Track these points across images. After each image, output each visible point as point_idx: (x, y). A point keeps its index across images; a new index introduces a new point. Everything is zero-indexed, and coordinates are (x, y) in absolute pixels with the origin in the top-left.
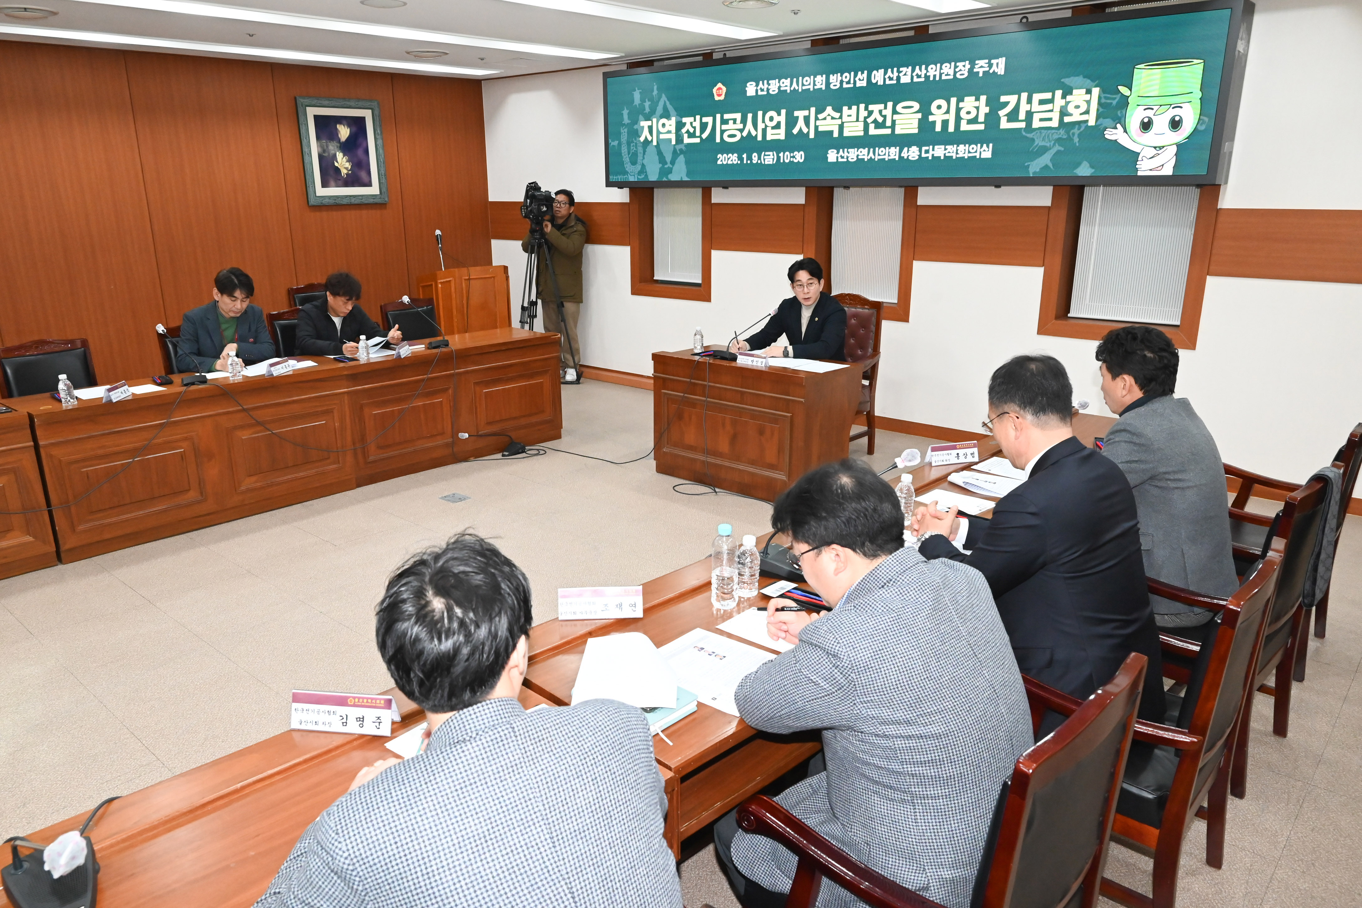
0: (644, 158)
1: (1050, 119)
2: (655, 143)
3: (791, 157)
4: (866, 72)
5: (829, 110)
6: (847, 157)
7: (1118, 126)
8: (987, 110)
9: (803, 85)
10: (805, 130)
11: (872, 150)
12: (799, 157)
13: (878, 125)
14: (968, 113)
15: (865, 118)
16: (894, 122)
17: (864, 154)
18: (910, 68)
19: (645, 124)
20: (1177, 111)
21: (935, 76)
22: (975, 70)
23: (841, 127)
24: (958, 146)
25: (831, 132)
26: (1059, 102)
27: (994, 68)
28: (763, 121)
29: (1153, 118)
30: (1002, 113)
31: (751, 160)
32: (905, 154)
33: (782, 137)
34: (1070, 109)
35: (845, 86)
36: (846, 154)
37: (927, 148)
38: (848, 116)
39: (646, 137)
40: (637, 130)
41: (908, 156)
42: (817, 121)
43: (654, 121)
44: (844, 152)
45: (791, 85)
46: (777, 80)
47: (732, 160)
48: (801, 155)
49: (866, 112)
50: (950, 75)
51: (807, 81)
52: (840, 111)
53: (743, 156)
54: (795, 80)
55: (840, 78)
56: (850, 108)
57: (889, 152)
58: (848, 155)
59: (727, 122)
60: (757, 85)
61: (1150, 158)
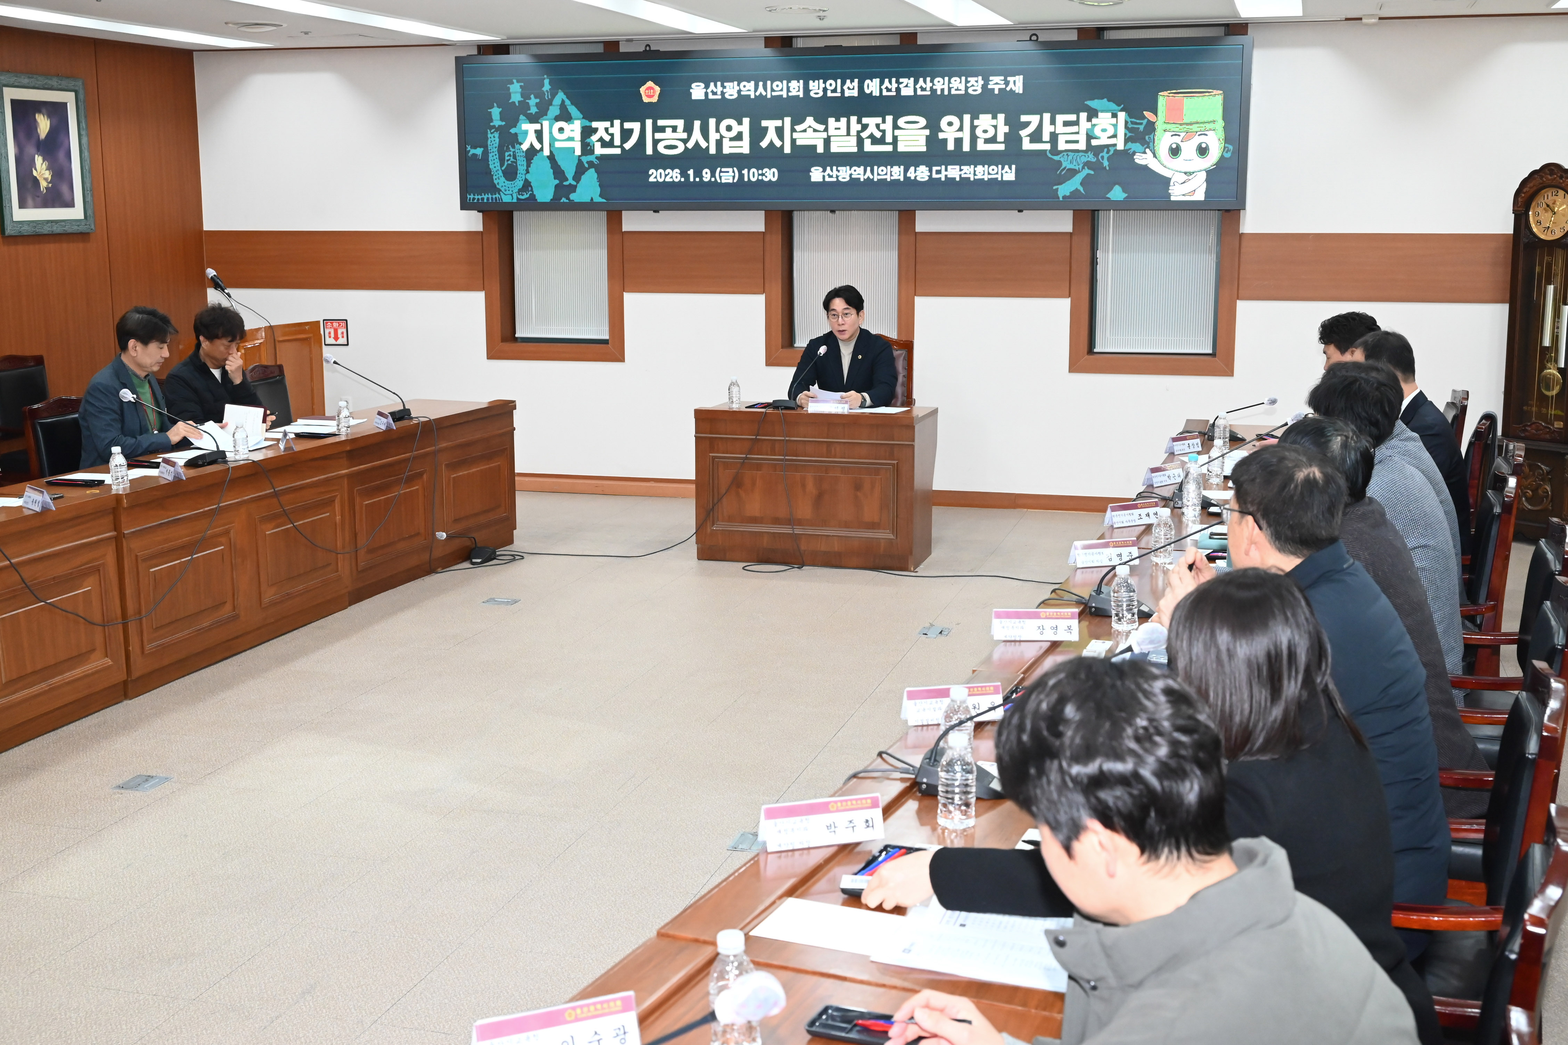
0: (528, 172)
1: (1077, 142)
2: (546, 152)
3: (759, 175)
4: (856, 81)
5: (810, 121)
6: (837, 177)
7: (1147, 150)
8: (1006, 129)
9: (773, 90)
10: (778, 143)
11: (869, 168)
12: (771, 175)
13: (875, 141)
14: (985, 131)
15: (858, 132)
16: (895, 139)
17: (859, 173)
18: (912, 79)
19: (530, 128)
20: (1202, 139)
21: (942, 90)
22: (989, 87)
23: (827, 142)
24: (975, 167)
25: (815, 147)
26: (1084, 125)
27: (1011, 85)
28: (718, 130)
29: (1181, 144)
30: (1024, 133)
31: (701, 177)
32: (911, 174)
33: (746, 150)
34: (1097, 132)
35: (829, 94)
36: (835, 173)
37: (939, 168)
38: (836, 129)
39: (531, 145)
40: (516, 134)
41: (916, 177)
42: (794, 134)
43: (546, 124)
44: (832, 170)
45: (756, 90)
46: (736, 83)
47: (672, 177)
48: (774, 173)
49: (860, 126)
50: (960, 90)
51: (777, 86)
52: (825, 123)
53: (689, 172)
54: (761, 84)
55: (822, 86)
56: (838, 120)
57: (891, 172)
58: (838, 174)
59: (662, 129)
60: (707, 87)
61: (1182, 184)
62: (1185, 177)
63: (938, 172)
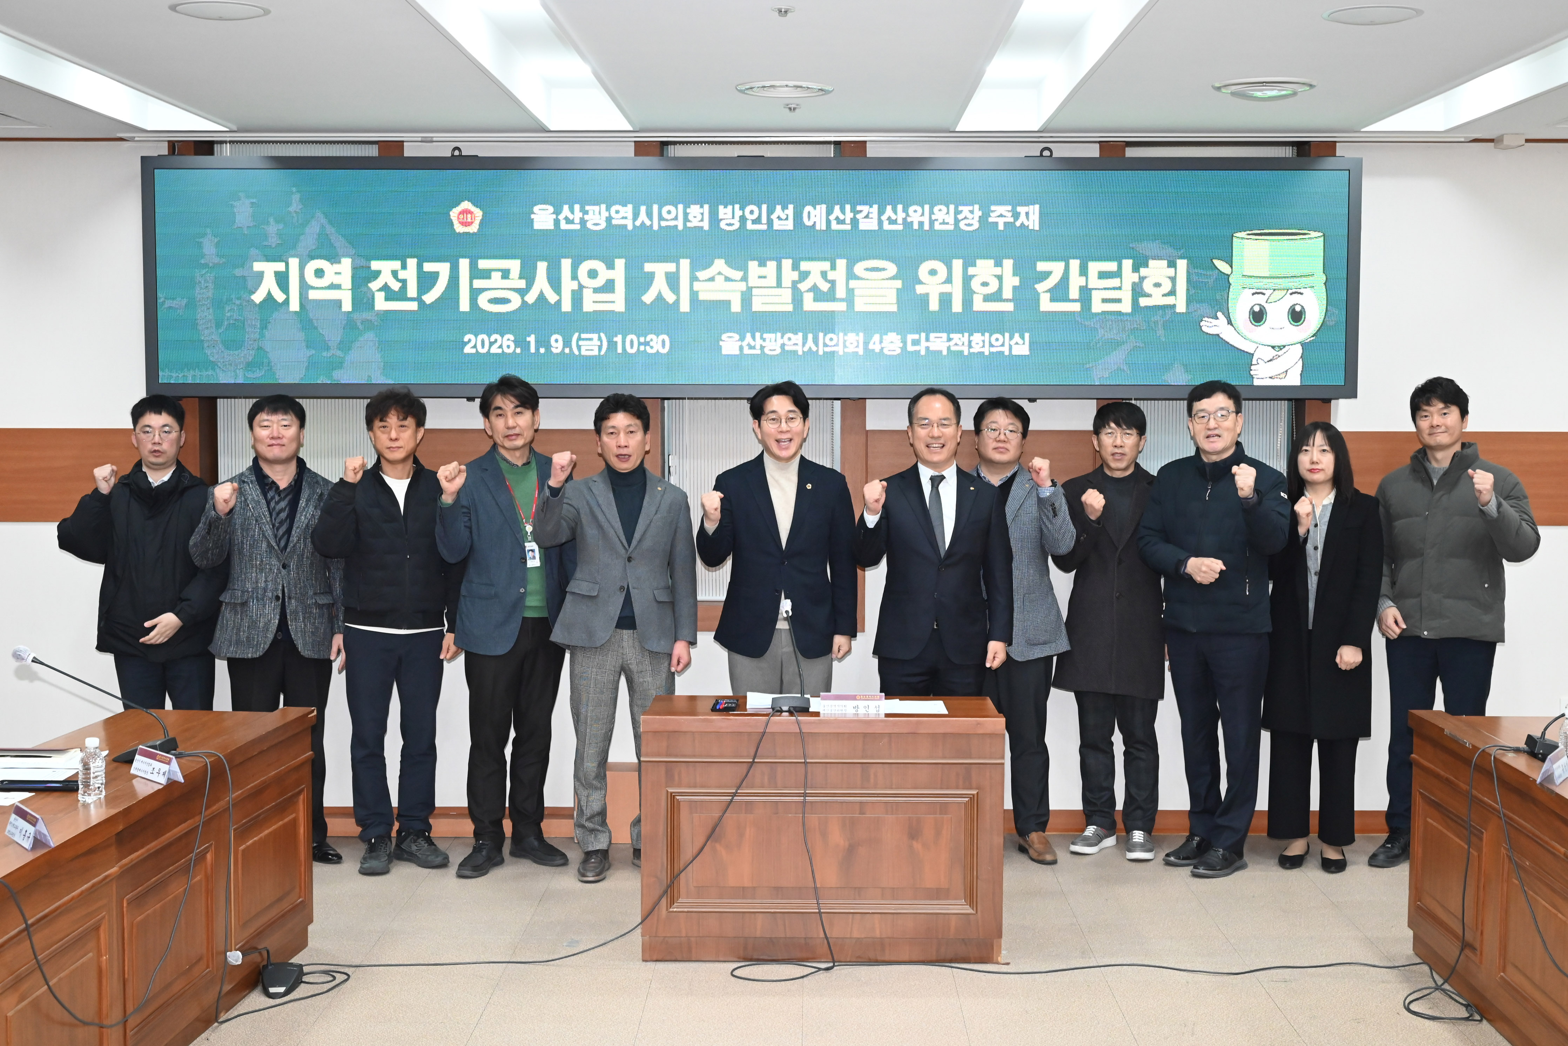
0: (262, 337)
1: (1119, 301)
2: (294, 306)
3: (640, 344)
4: (791, 207)
5: (719, 265)
6: (762, 347)
7: (1219, 314)
8: (1016, 281)
9: (661, 218)
10: (670, 298)
11: (810, 336)
12: (659, 344)
13: (819, 296)
14: (985, 284)
15: (794, 283)
16: (850, 292)
17: (795, 341)
18: (876, 207)
19: (268, 269)
20: (1296, 299)
21: (921, 224)
22: (990, 220)
23: (747, 298)
24: (971, 335)
25: (728, 303)
26: (1129, 277)
27: (1022, 219)
28: (574, 277)
29: (1266, 305)
30: (1041, 287)
31: (548, 346)
32: (875, 345)
33: (619, 306)
34: (1147, 286)
35: (750, 226)
36: (759, 342)
37: (916, 337)
38: (760, 277)
39: (269, 293)
40: (244, 278)
41: (882, 348)
42: (695, 284)
43: (294, 262)
44: (754, 338)
45: (636, 216)
46: (603, 206)
47: (501, 347)
48: (663, 342)
49: (796, 274)
50: (947, 223)
51: (669, 212)
52: (745, 269)
53: (528, 339)
54: (643, 209)
55: (738, 213)
56: (762, 264)
57: (845, 341)
58: (764, 344)
59: (486, 274)
60: (557, 212)
61: (1268, 362)
62: (1272, 353)
63: (916, 342)
